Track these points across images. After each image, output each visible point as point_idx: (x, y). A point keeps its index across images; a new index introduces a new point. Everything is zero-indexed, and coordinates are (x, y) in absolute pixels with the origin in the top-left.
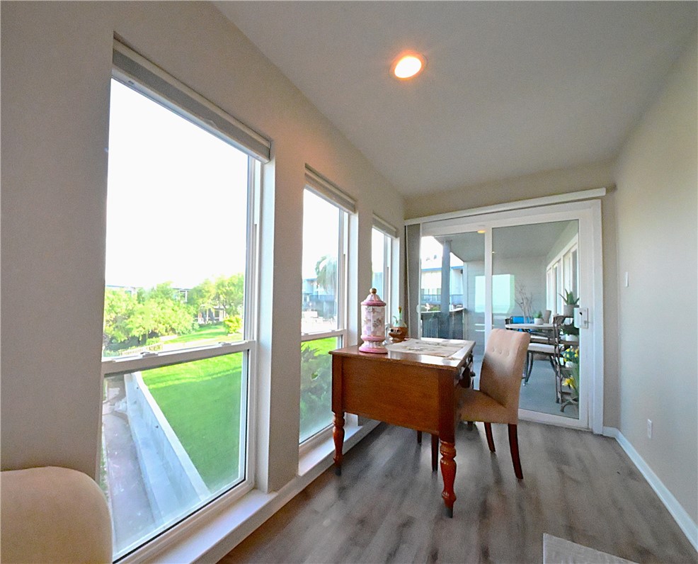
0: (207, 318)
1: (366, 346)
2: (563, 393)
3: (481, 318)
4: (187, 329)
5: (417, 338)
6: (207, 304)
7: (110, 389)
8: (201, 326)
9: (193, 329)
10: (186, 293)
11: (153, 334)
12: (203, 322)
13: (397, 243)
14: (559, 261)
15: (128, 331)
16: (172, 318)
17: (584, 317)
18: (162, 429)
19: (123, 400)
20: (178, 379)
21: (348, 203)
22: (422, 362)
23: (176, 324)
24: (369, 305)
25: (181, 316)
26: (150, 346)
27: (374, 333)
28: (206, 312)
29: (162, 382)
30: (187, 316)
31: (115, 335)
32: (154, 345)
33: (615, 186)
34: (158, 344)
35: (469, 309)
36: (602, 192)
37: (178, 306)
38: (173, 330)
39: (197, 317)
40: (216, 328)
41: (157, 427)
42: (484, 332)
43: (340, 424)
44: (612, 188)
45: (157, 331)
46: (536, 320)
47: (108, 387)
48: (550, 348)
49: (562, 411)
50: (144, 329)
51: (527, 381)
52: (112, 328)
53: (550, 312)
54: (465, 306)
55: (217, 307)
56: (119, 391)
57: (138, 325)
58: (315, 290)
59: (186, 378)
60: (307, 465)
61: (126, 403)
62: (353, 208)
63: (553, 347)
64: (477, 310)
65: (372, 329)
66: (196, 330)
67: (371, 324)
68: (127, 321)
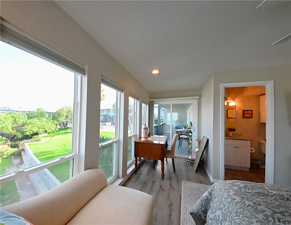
0: (62, 126)
1: (143, 139)
2: (189, 149)
3: (169, 126)
4: (53, 131)
5: (153, 136)
6: (63, 119)
7: (15, 160)
8: (59, 129)
9: (56, 131)
10: (51, 114)
11: (37, 134)
12: (60, 128)
13: (148, 106)
14: (190, 110)
15: (23, 133)
16: (46, 126)
17: (193, 129)
18: (48, 175)
19: (23, 165)
20: (52, 154)
21: (137, 98)
22: (154, 143)
23: (48, 129)
24: (144, 128)
25: (50, 125)
26: (35, 139)
27: (145, 136)
28: (61, 123)
29: (44, 155)
30: (53, 125)
31: (16, 135)
32: (36, 139)
33: (201, 96)
34: (38, 138)
35: (165, 123)
36: (198, 97)
37: (49, 121)
38: (46, 131)
39: (57, 125)
40: (67, 130)
41: (45, 174)
42: (170, 133)
43: (136, 161)
44: (200, 96)
45: (38, 132)
46: (183, 128)
47: (14, 159)
48: (186, 137)
49: (189, 154)
50: (32, 131)
51: (181, 146)
52: (15, 131)
53: (188, 125)
54: (164, 122)
55: (67, 121)
56: (20, 161)
57: (30, 130)
58: (110, 114)
59: (55, 153)
60: (129, 171)
61: (25, 165)
62: (138, 99)
63: (187, 136)
64: (168, 124)
65: (145, 135)
66: (57, 131)
67: (144, 134)
68: (24, 128)
